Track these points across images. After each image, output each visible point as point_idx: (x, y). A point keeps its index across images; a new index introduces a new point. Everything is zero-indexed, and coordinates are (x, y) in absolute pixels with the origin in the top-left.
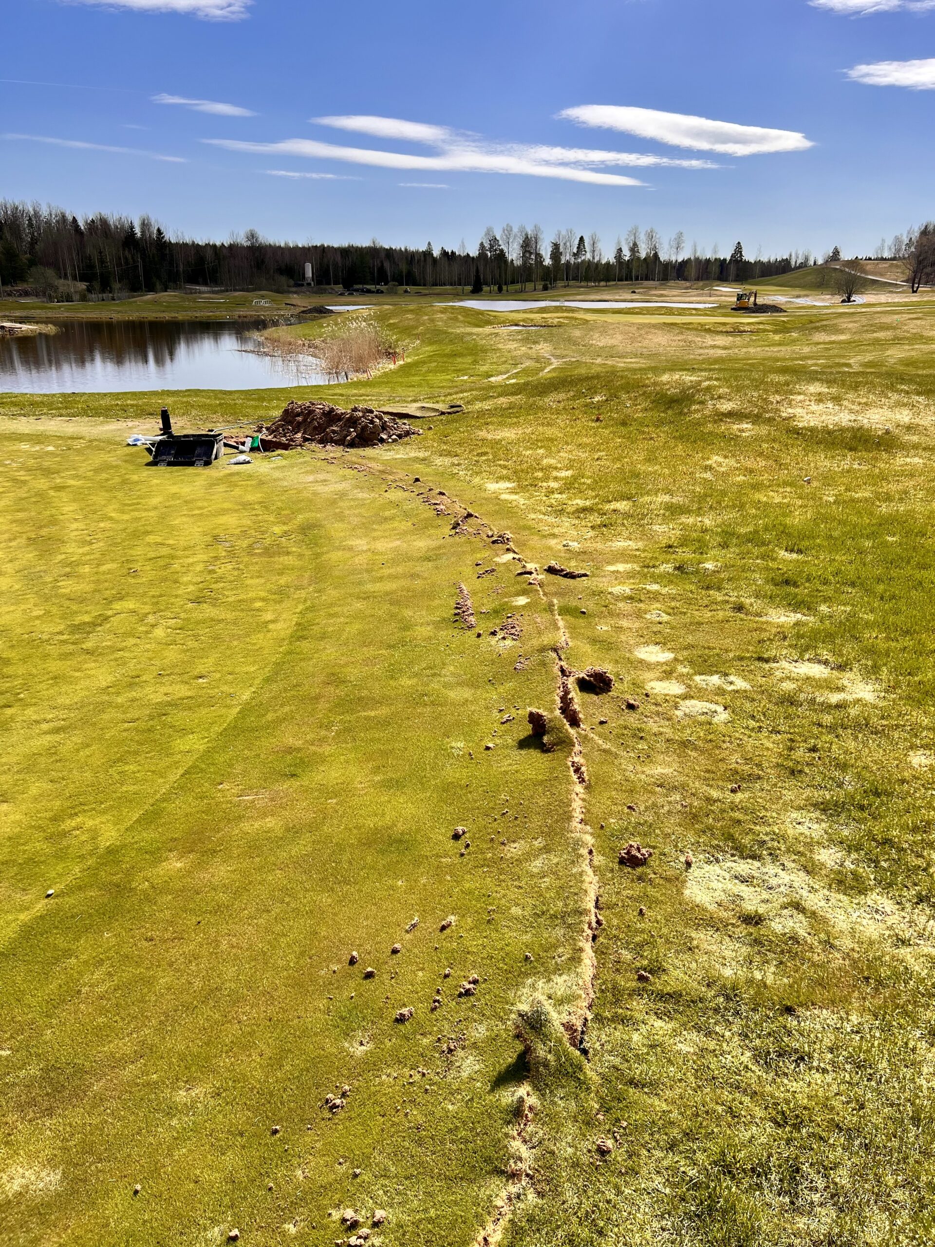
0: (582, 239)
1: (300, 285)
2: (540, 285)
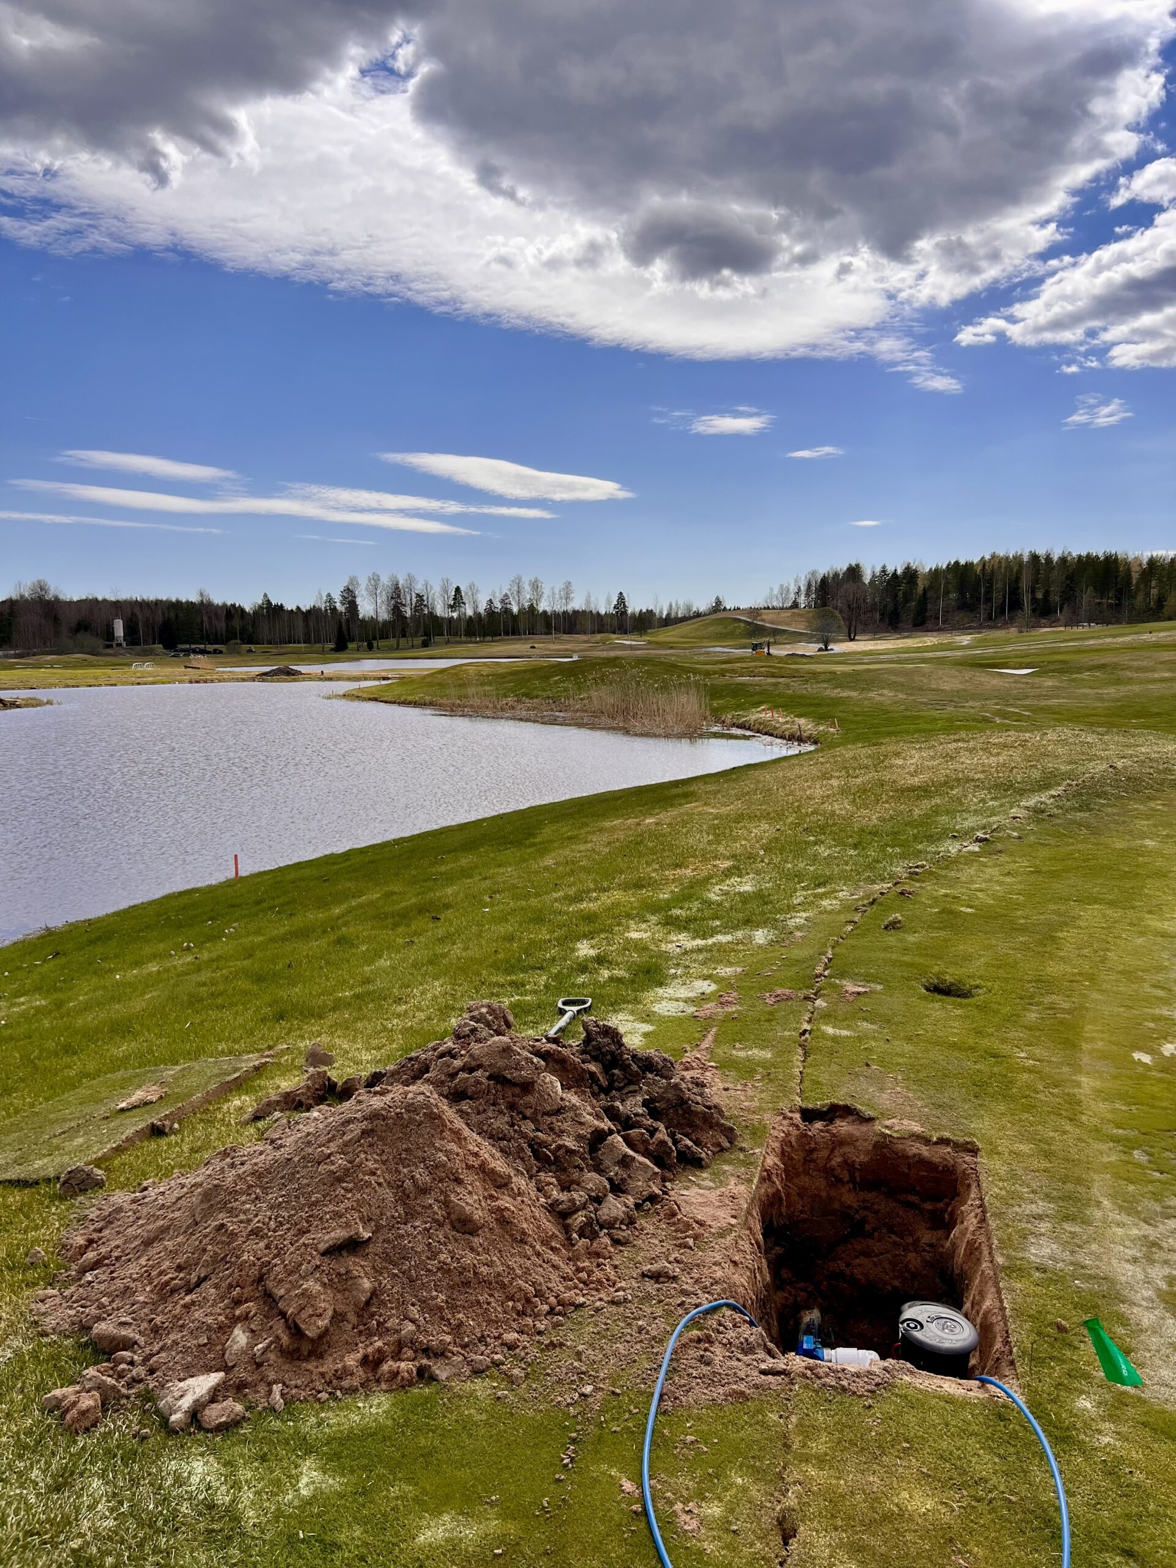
0: (458, 590)
1: (110, 646)
2: (418, 641)
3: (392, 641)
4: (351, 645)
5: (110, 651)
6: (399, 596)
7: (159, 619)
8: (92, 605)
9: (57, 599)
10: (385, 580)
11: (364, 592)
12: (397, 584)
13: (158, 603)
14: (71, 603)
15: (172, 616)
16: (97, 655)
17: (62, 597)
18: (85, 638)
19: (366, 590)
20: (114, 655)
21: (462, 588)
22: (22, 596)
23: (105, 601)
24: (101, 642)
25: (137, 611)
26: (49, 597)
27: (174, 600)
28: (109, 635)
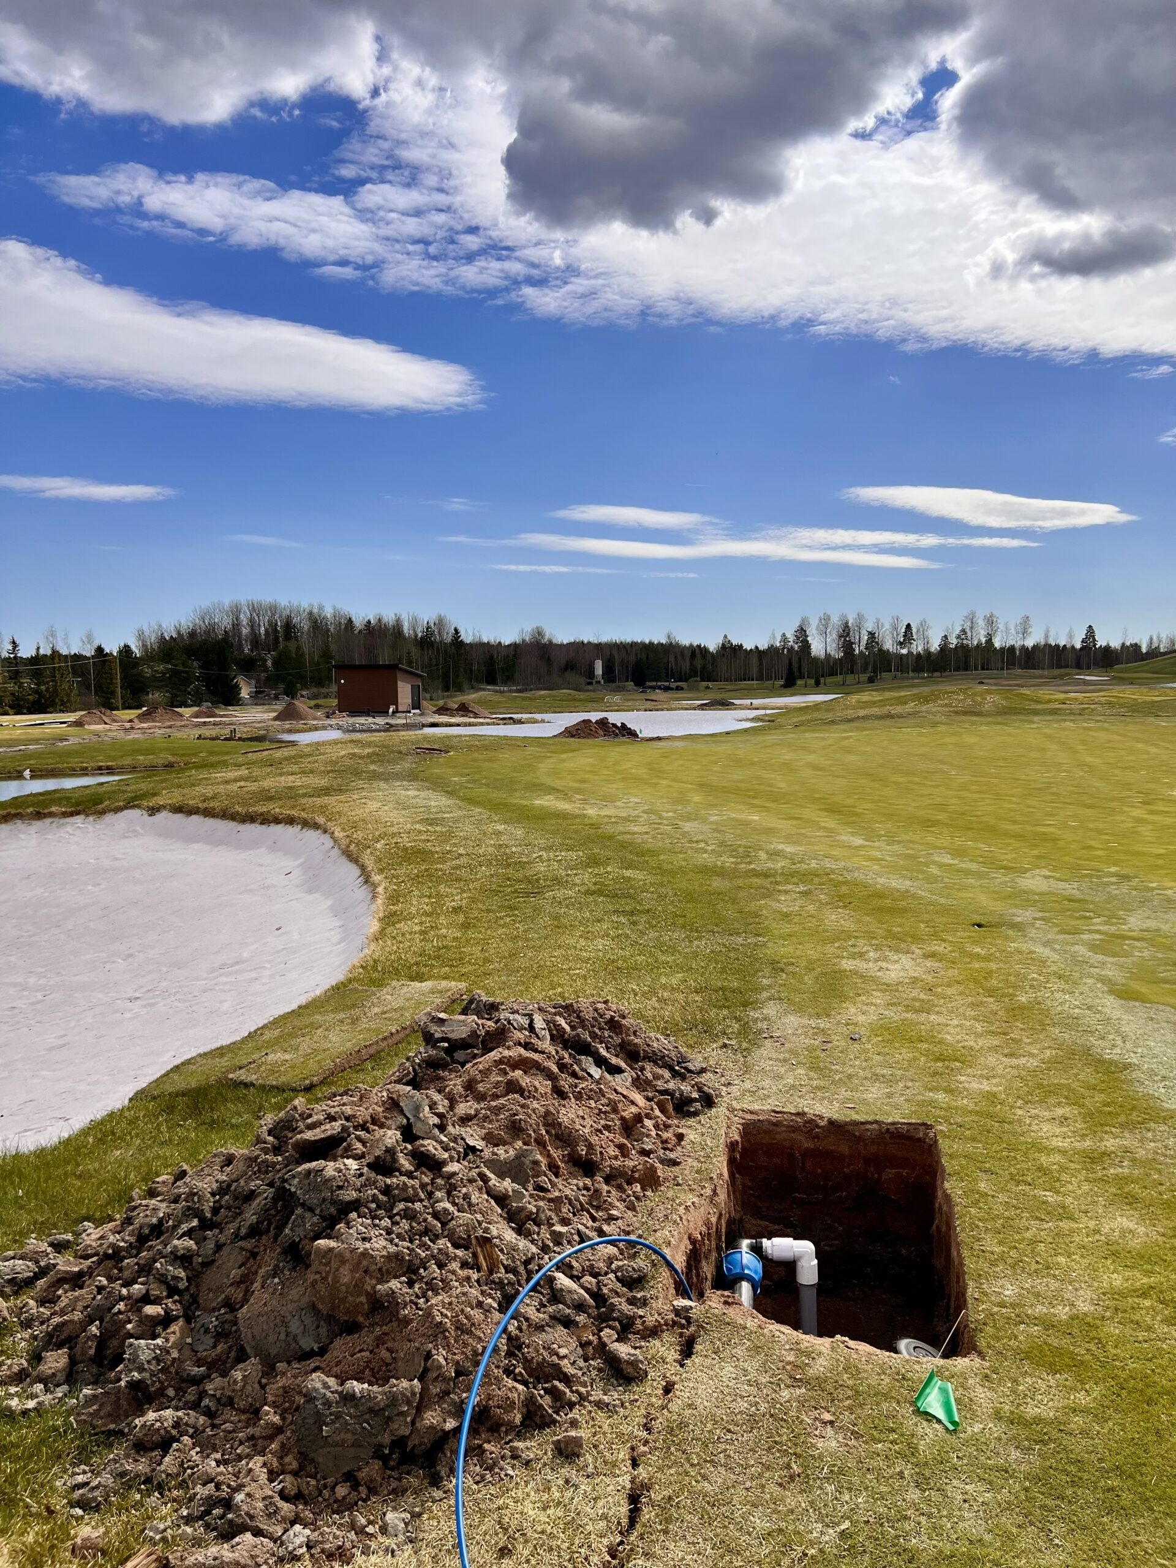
0: (908, 626)
1: (590, 684)
2: (864, 677)
3: (839, 678)
4: (800, 682)
5: (590, 687)
6: (848, 634)
7: (632, 659)
8: (578, 647)
9: (550, 642)
10: (835, 619)
11: (814, 632)
12: (847, 623)
13: (633, 645)
14: (561, 646)
15: (644, 656)
16: (579, 691)
17: (555, 641)
18: (572, 677)
19: (817, 629)
20: (594, 691)
21: (912, 625)
22: (524, 641)
23: (589, 643)
24: (583, 680)
25: (615, 653)
26: (545, 640)
27: (647, 641)
28: (591, 674)
